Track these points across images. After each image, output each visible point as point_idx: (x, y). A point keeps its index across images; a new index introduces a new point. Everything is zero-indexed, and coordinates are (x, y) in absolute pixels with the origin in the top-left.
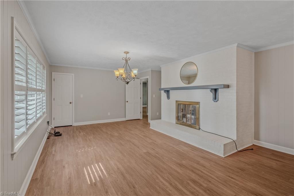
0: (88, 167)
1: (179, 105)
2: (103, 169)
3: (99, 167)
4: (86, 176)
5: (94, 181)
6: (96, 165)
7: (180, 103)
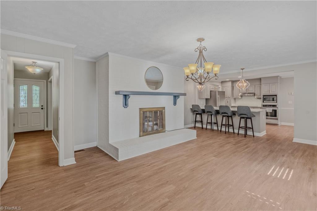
0: (284, 178)
1: (144, 112)
2: (271, 170)
3: (273, 172)
4: (292, 174)
5: (288, 170)
6: (273, 175)
7: (145, 110)
